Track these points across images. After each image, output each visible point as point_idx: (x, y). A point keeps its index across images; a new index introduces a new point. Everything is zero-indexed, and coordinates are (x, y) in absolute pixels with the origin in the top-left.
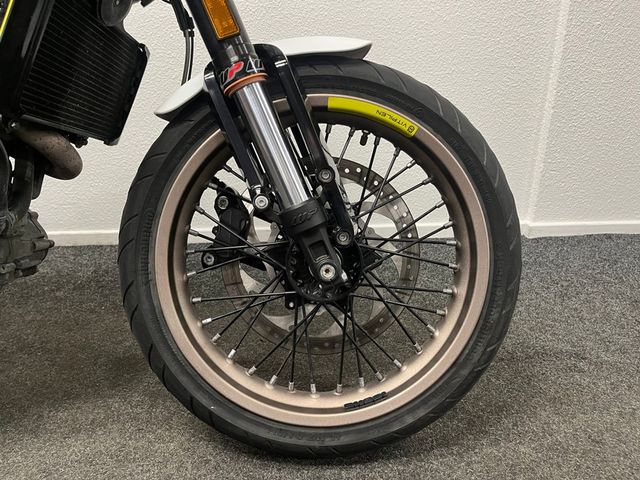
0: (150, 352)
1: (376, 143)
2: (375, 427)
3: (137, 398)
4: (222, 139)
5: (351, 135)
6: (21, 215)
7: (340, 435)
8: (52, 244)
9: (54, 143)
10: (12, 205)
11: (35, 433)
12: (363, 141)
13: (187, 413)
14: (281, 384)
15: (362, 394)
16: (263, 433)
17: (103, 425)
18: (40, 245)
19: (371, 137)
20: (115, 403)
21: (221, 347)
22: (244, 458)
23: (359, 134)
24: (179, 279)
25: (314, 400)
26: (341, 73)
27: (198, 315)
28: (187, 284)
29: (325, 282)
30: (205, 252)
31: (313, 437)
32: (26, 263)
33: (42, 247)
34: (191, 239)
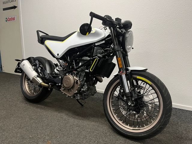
0: (106, 114)
1: (146, 85)
2: (136, 134)
3: (103, 120)
4: (119, 81)
5: (142, 83)
6: (93, 87)
7: (130, 133)
8: (97, 92)
9: (99, 77)
10: (92, 85)
11: (88, 120)
12: (144, 84)
13: (110, 124)
14: (123, 122)
15: (137, 128)
16: (118, 128)
17: (97, 122)
18: (95, 91)
19: (145, 84)
20: (100, 119)
21: (115, 113)
22: (115, 133)
23: (143, 83)
24: (111, 100)
25: (128, 127)
26: (139, 73)
27: (113, 107)
28: (112, 101)
29: (129, 105)
30: (116, 97)
31: (126, 132)
32: (93, 94)
33: (95, 92)
34: (114, 95)
